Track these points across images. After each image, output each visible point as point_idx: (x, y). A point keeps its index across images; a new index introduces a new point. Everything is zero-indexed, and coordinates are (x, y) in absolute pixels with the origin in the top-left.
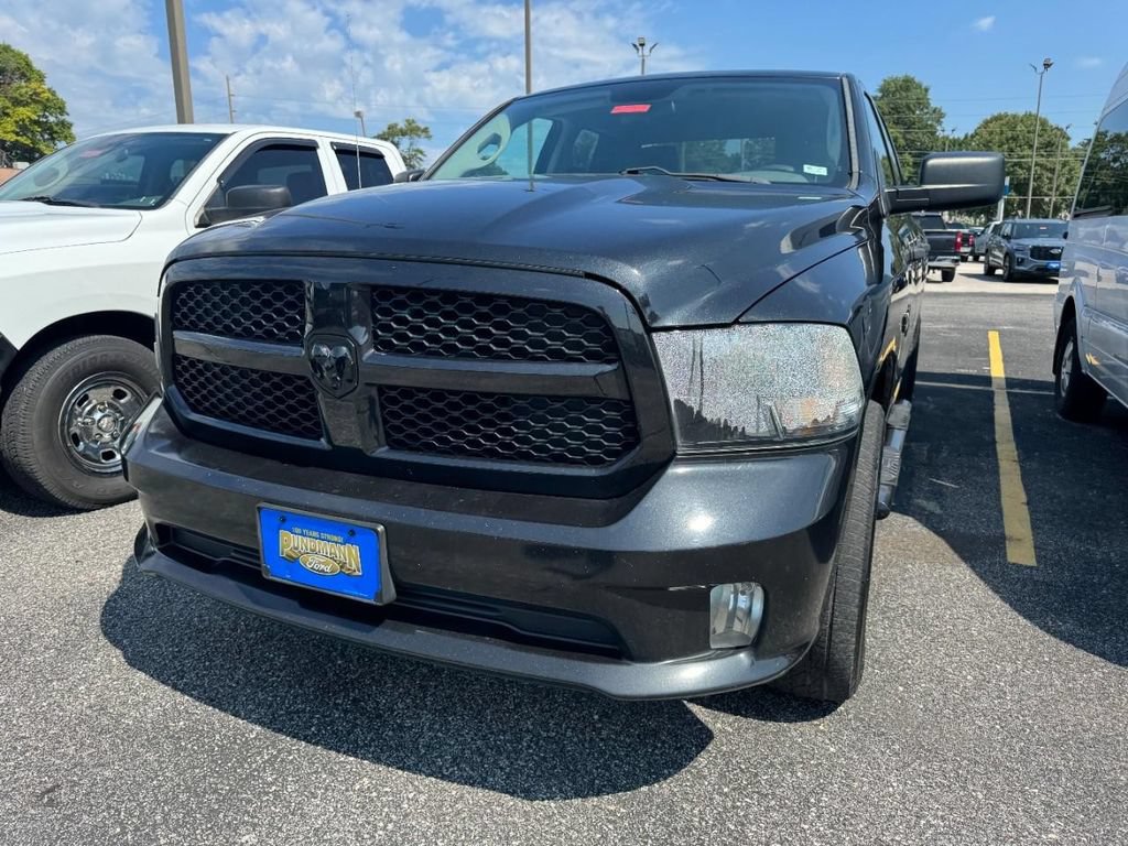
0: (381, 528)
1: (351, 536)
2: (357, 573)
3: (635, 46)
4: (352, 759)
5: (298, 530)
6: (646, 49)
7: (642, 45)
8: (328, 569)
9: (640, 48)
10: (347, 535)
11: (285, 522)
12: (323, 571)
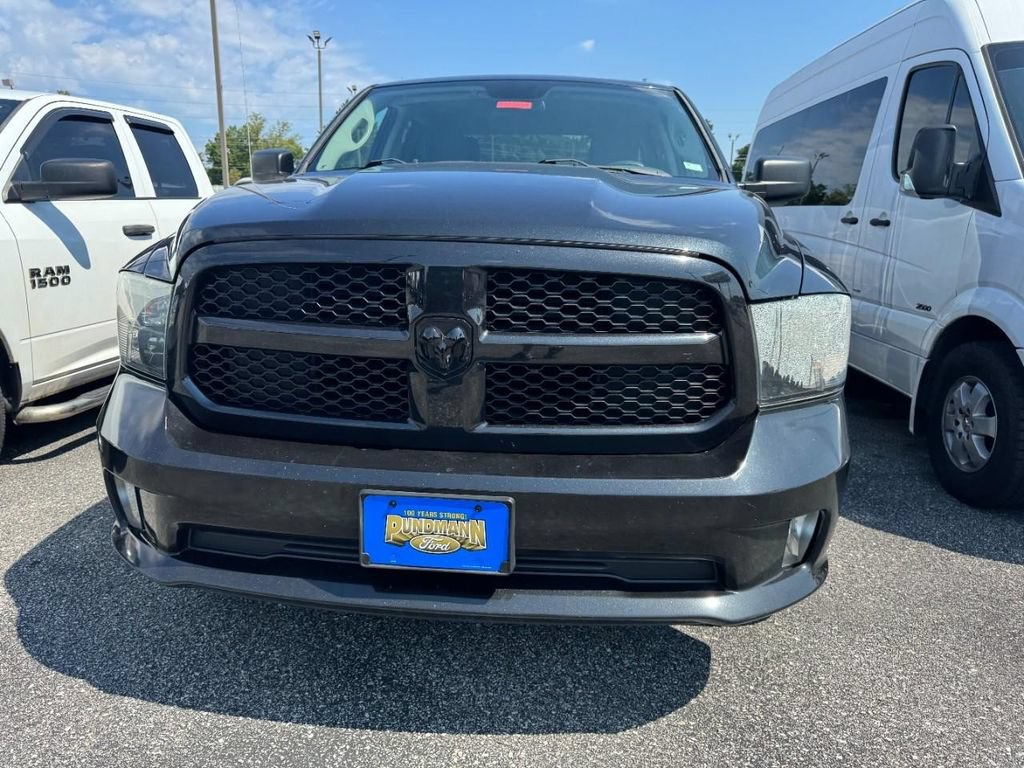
0: (511, 500)
1: (476, 511)
2: (481, 547)
3: (310, 38)
4: (428, 735)
5: (410, 513)
6: (322, 42)
7: (318, 38)
8: (444, 547)
9: (316, 40)
10: (472, 511)
11: (394, 506)
12: (439, 550)
